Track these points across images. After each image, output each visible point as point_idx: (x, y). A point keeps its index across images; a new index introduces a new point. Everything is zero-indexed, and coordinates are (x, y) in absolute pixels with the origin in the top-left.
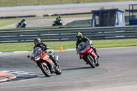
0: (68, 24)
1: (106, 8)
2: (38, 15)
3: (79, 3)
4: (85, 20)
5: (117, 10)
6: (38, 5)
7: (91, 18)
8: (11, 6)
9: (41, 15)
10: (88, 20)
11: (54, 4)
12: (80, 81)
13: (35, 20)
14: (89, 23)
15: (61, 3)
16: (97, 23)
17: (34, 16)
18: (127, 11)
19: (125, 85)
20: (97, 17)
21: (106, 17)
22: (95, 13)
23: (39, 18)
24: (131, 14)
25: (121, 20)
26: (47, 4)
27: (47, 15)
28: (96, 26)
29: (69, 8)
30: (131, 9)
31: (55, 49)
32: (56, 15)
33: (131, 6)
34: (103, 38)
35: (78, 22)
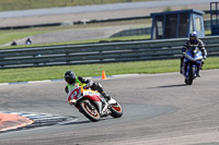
0: (114, 36)
1: (174, 9)
2: (65, 22)
4: (142, 29)
5: (191, 12)
6: (65, 6)
7: (150, 25)
8: (22, 9)
9: (71, 23)
10: (146, 29)
11: (90, 4)
13: (60, 31)
14: (147, 33)
15: (102, 3)
16: (161, 33)
17: (58, 25)
18: (206, 12)
20: (160, 24)
21: (173, 22)
22: (156, 17)
23: (68, 27)
24: (214, 18)
25: (197, 28)
26: (80, 5)
27: (79, 23)
28: (159, 37)
30: (214, 8)
32: (94, 22)
33: (214, 5)
34: (169, 56)
35: (130, 33)
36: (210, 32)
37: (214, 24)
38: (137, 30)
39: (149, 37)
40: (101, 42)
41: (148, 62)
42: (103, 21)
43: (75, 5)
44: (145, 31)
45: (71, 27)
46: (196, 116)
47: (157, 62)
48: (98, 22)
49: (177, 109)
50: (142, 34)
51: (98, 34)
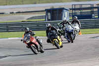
0: (28, 19)
1: (55, 7)
2: (6, 12)
3: (35, 3)
5: (63, 9)
6: (6, 5)
7: (45, 15)
9: (9, 13)
10: (43, 16)
12: (37, 61)
13: (4, 16)
14: (43, 18)
15: (23, 4)
16: (49, 18)
17: (3, 13)
18: (70, 9)
20: (49, 14)
21: (55, 13)
22: (47, 11)
23: (7, 14)
24: (74, 12)
26: (13, 5)
27: (12, 13)
28: (49, 20)
29: (28, 8)
30: (74, 8)
31: (19, 37)
32: (19, 12)
33: (74, 6)
35: (35, 18)
36: (72, 18)
37: (74, 14)
38: (39, 17)
39: (44, 20)
40: (22, 22)
41: (43, 31)
42: (23, 12)
43: (11, 5)
45: (9, 15)
46: (65, 56)
48: (21, 13)
49: (57, 53)
50: (41, 18)
51: (21, 18)
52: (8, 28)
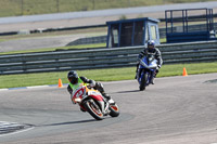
0: (70, 44)
1: (129, 17)
2: (22, 31)
3: (85, 10)
5: (147, 20)
6: (21, 15)
7: (106, 34)
9: (27, 31)
10: (102, 37)
11: (46, 13)
13: (17, 40)
14: (102, 42)
15: (58, 12)
16: (116, 42)
17: (15, 33)
18: (162, 20)
19: (164, 138)
20: (115, 32)
21: (129, 31)
22: (112, 25)
23: (24, 35)
24: (169, 26)
25: (153, 35)
26: (36, 14)
27: (36, 31)
28: (114, 45)
29: (70, 19)
30: (169, 17)
31: (51, 85)
32: (50, 30)
33: (169, 13)
34: (125, 64)
35: (86, 41)
36: (165, 40)
37: (169, 32)
38: (93, 38)
39: (105, 45)
40: (57, 50)
41: (104, 70)
42: (59, 30)
43: (31, 14)
44: (100, 39)
45: (27, 36)
46: (152, 123)
47: (113, 70)
48: (54, 30)
49: (133, 116)
50: (97, 42)
51: (55, 43)
52: (26, 64)
